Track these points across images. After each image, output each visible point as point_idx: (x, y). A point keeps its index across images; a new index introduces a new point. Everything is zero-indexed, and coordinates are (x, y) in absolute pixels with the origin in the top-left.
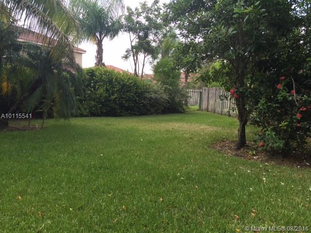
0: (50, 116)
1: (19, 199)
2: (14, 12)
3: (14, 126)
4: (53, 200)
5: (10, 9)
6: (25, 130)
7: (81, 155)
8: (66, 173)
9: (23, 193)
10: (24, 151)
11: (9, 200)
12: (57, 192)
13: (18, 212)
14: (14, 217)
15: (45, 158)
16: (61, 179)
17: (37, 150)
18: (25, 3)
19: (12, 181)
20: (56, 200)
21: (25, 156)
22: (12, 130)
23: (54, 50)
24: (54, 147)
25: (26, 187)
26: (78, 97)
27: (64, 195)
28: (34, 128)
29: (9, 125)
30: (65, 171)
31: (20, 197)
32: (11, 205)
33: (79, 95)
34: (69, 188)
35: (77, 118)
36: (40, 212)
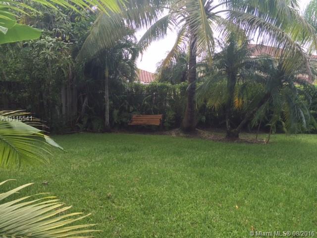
0: (280, 131)
1: (235, 208)
2: (248, 33)
3: (244, 138)
4: (267, 218)
5: (245, 31)
6: (252, 143)
7: (306, 176)
8: (286, 193)
9: (241, 203)
10: (248, 164)
11: (228, 206)
12: (272, 211)
13: (233, 220)
14: (229, 223)
15: (267, 174)
16: (279, 199)
17: (260, 164)
18: (258, 22)
19: (233, 189)
20: (270, 219)
21: (248, 168)
22: (242, 142)
23: (286, 62)
24: (277, 163)
25: (244, 198)
26: (312, 111)
27: (279, 216)
28: (261, 142)
29: (239, 137)
30: (284, 191)
31: (237, 206)
32: (228, 211)
33: (313, 109)
34: (286, 211)
35: (309, 135)
36: (252, 226)
